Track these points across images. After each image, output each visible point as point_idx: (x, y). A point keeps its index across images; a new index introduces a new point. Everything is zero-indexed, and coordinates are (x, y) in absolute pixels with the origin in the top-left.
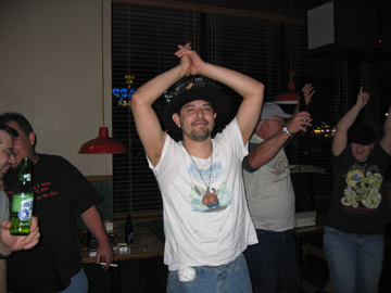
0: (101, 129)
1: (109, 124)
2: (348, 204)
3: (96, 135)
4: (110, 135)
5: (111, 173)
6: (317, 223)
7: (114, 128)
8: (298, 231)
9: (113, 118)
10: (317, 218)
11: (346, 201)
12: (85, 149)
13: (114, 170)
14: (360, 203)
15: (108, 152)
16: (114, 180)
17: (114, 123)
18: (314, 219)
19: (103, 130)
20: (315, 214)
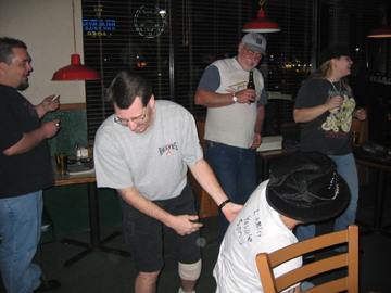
0: (73, 56)
1: (80, 52)
2: (328, 129)
3: (68, 62)
4: (82, 63)
5: (84, 101)
6: (283, 147)
7: (85, 56)
8: (264, 154)
9: (85, 47)
10: (284, 143)
11: (326, 126)
12: (58, 76)
13: (87, 98)
14: (340, 127)
15: (80, 79)
16: (88, 108)
17: (85, 52)
18: (280, 143)
19: (75, 58)
20: (281, 138)
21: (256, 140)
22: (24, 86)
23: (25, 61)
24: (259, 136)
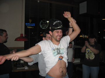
0: (21, 34)
1: (23, 33)
3: (19, 36)
4: (24, 36)
6: (80, 62)
7: (25, 34)
8: (75, 64)
9: (25, 31)
10: (81, 60)
12: (16, 40)
13: (25, 46)
14: (89, 58)
15: (23, 41)
19: (22, 35)
20: (80, 59)
21: (73, 60)
22: (6, 42)
23: (6, 35)
24: (74, 59)
